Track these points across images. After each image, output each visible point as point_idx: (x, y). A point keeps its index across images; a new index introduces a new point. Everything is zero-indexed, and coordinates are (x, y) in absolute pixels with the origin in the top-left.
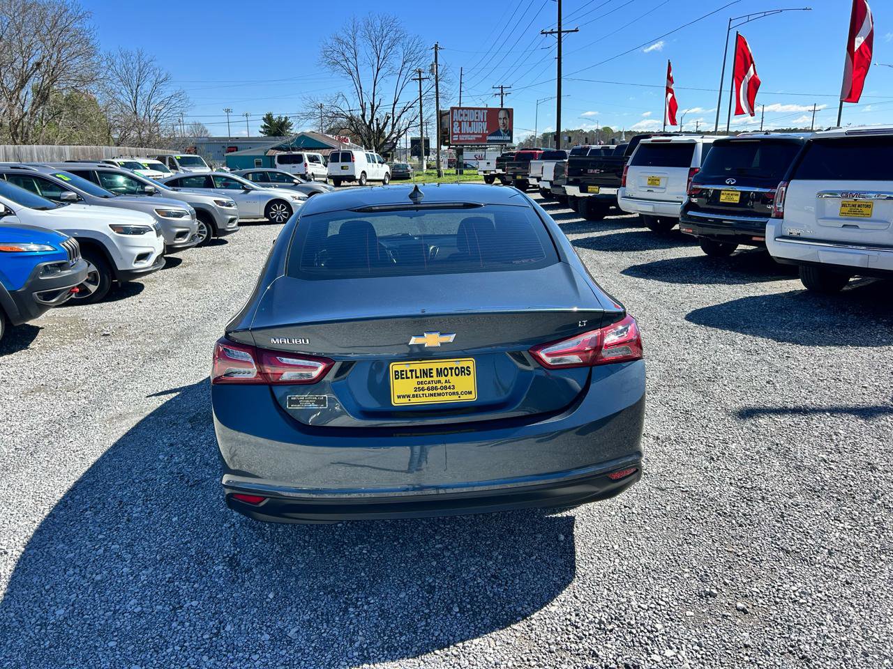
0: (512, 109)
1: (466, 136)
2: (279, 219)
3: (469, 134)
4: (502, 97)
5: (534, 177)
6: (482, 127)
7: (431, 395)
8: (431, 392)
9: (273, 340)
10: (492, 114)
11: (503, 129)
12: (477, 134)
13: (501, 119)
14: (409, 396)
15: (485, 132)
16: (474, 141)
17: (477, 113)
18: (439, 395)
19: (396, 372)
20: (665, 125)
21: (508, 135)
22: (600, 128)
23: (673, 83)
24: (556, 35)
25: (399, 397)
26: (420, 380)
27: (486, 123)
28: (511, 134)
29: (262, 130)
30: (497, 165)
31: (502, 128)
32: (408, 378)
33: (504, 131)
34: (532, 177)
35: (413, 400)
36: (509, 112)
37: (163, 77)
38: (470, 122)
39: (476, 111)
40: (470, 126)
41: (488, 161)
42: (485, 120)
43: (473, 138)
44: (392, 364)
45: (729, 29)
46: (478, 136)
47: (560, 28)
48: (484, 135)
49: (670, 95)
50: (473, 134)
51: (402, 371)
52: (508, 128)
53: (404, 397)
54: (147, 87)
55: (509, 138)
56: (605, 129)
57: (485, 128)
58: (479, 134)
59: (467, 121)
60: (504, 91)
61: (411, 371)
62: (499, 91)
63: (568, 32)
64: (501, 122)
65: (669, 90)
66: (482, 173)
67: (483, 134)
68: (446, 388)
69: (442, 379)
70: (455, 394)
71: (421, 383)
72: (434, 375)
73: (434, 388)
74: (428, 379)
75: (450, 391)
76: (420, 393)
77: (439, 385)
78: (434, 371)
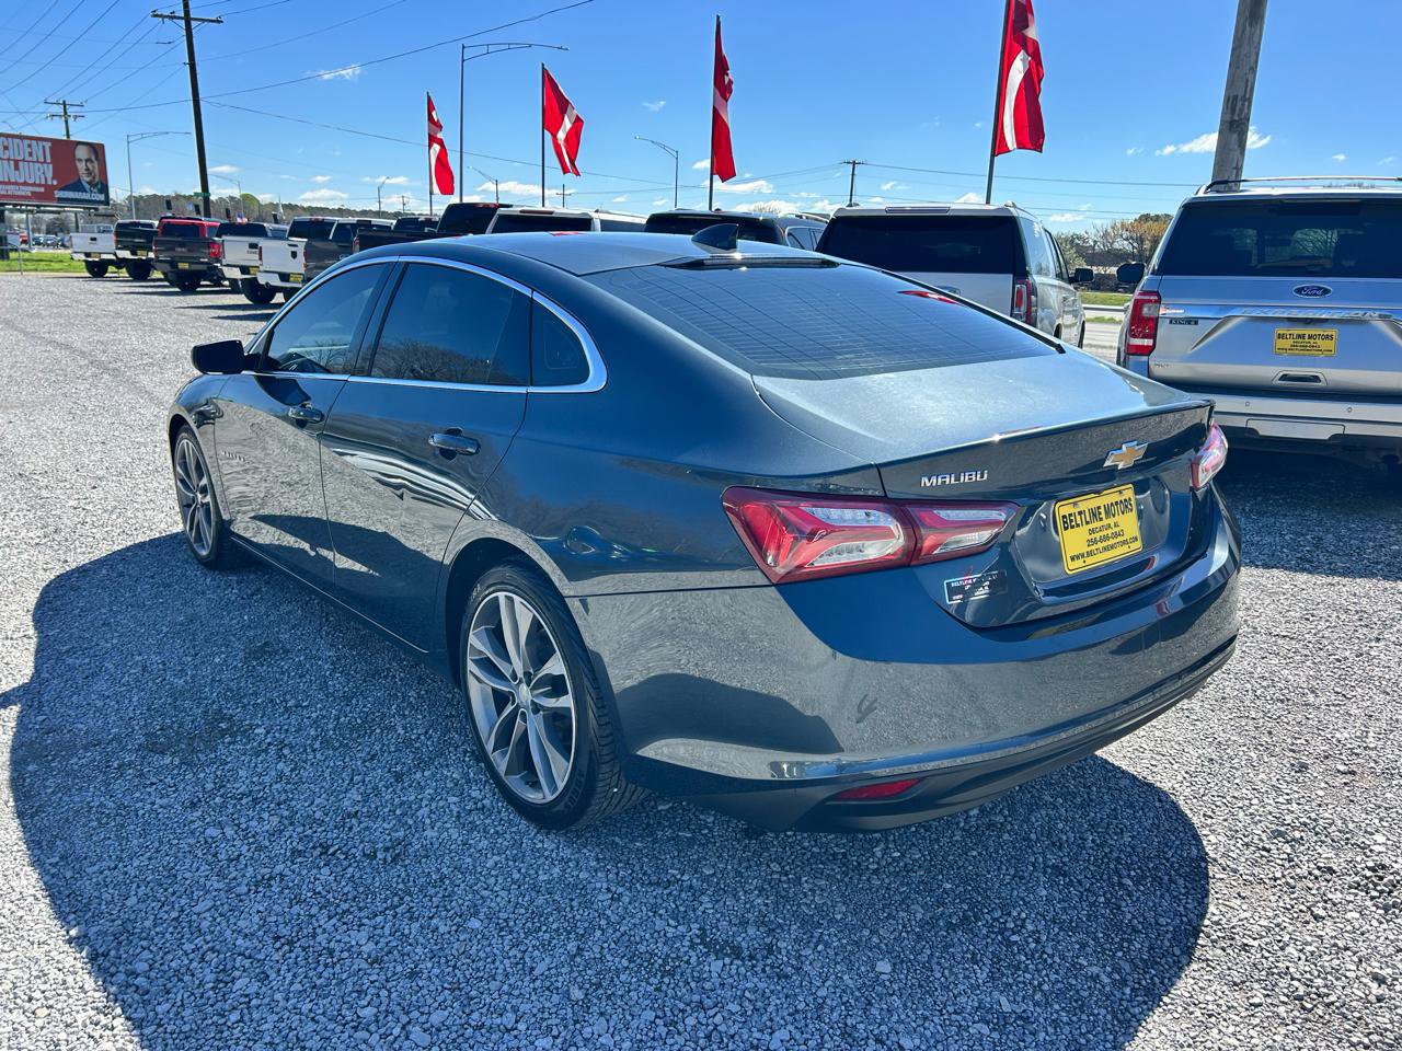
0: (102, 146)
1: (9, 187)
3: (16, 183)
4: (66, 122)
5: (235, 266)
6: (44, 173)
7: (1105, 549)
8: (1105, 544)
9: (925, 480)
10: (62, 151)
11: (88, 179)
12: (34, 185)
13: (80, 160)
14: (1083, 556)
15: (50, 183)
16: (26, 197)
17: (30, 146)
18: (1112, 547)
19: (1064, 517)
20: (431, 193)
21: (100, 192)
22: (237, 193)
23: (441, 127)
24: (182, 23)
25: (1072, 559)
26: (1091, 526)
27: (51, 166)
28: (104, 189)
30: (117, 242)
31: (85, 179)
32: (1078, 525)
33: (89, 183)
34: (228, 265)
35: (1090, 560)
36: (97, 150)
38: (16, 163)
39: (26, 142)
40: (17, 168)
41: (93, 236)
42: (49, 161)
43: (27, 191)
44: (1059, 504)
45: (463, 61)
46: (37, 189)
47: (187, 12)
48: (49, 189)
49: (436, 147)
50: (25, 184)
51: (1070, 515)
52: (97, 180)
53: (1078, 557)
55: (102, 197)
56: (245, 197)
57: (50, 175)
58: (40, 185)
59: (9, 159)
60: (70, 110)
61: (1080, 513)
62: (59, 110)
63: (204, 20)
64: (81, 166)
65: (432, 139)
66: (83, 257)
67: (45, 186)
68: (1116, 535)
69: (1111, 521)
70: (1124, 542)
71: (1092, 531)
72: (1103, 516)
73: (1106, 538)
74: (1101, 523)
75: (1120, 539)
76: (1093, 547)
77: (1109, 532)
78: (1102, 510)
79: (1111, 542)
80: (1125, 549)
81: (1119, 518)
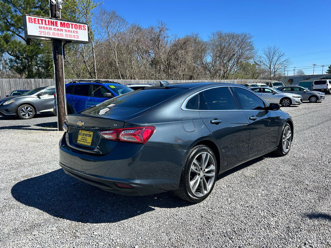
2: (286, 105)
25: (79, 140)
29: (327, 71)
32: (81, 135)
37: (282, 54)
44: (80, 130)
51: (80, 133)
54: (275, 58)
61: (82, 133)
68: (86, 140)
69: (86, 137)
70: (86, 142)
71: (82, 137)
72: (85, 135)
73: (84, 140)
74: (84, 137)
75: (86, 141)
76: (81, 140)
77: (85, 139)
78: (85, 134)
79: (84, 141)
80: (86, 143)
81: (87, 137)
